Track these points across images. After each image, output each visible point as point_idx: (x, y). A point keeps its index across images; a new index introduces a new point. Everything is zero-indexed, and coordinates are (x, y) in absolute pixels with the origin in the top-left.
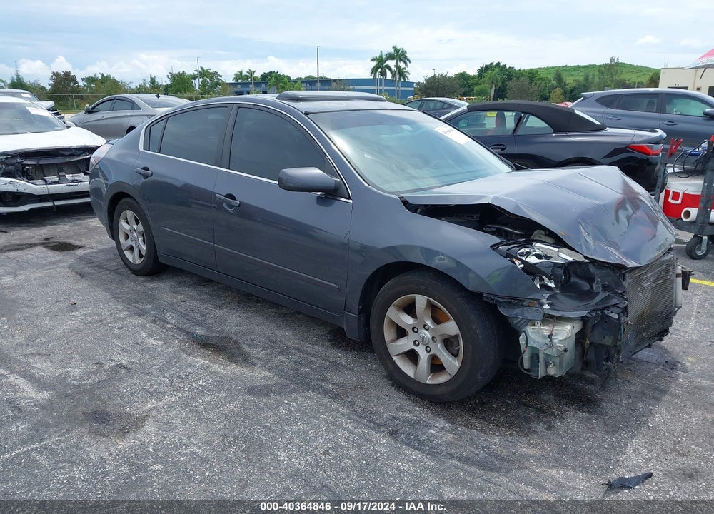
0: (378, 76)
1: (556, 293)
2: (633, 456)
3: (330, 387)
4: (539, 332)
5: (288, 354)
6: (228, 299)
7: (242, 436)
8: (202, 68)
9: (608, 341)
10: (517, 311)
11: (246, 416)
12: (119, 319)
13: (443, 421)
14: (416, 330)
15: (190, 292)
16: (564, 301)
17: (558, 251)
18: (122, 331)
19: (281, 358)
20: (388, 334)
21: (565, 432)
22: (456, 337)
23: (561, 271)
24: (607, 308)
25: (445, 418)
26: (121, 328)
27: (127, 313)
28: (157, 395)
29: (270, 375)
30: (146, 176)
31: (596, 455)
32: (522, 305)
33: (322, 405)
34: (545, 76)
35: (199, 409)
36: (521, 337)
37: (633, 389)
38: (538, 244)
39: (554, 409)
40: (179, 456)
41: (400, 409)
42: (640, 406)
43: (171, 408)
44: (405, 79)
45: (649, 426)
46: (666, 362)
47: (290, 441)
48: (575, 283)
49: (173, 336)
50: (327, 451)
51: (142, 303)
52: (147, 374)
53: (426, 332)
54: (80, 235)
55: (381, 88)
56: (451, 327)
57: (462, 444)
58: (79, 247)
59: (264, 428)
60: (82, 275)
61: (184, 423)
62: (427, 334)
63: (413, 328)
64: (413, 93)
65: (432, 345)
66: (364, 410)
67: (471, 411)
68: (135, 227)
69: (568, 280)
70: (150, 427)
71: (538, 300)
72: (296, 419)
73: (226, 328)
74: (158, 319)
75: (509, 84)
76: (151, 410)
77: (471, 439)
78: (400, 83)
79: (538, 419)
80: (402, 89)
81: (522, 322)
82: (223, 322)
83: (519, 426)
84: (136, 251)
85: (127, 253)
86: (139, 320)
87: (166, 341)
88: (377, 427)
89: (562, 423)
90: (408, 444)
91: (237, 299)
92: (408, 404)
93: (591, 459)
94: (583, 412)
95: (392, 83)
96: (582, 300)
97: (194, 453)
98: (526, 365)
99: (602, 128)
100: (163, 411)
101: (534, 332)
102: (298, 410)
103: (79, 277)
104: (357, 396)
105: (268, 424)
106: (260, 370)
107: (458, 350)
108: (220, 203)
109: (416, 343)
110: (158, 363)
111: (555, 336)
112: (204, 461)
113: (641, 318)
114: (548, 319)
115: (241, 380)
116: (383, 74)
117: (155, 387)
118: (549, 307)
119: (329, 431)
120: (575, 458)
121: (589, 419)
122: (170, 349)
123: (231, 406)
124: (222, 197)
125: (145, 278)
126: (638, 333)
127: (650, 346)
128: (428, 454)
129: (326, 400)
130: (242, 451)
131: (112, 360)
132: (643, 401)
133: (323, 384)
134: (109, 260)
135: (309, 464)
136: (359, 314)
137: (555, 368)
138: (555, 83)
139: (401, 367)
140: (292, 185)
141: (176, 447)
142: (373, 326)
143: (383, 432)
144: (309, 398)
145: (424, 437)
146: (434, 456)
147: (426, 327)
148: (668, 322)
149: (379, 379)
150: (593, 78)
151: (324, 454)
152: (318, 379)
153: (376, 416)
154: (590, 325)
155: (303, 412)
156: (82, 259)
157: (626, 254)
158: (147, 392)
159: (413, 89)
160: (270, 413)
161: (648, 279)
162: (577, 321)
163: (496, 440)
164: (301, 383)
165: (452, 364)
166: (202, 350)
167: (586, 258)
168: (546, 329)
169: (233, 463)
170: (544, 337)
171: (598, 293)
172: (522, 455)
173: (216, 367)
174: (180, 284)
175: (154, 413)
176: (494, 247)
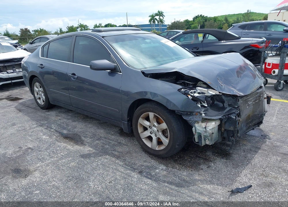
0: (152, 23)
1: (208, 109)
2: (244, 178)
3: (116, 153)
4: (201, 126)
5: (100, 140)
6: (79, 118)
7: (76, 176)
8: (80, 24)
9: (232, 128)
10: (191, 117)
11: (79, 168)
12: (32, 128)
13: (163, 166)
14: (151, 127)
15: (63, 115)
16: (211, 112)
17: (208, 90)
18: (33, 133)
19: (97, 142)
20: (140, 130)
21: (215, 168)
22: (166, 129)
23: (209, 99)
24: (231, 114)
25: (164, 164)
26: (33, 132)
27: (36, 125)
28: (42, 160)
29: (91, 149)
30: (42, 68)
31: (228, 178)
32: (192, 115)
33: (112, 161)
34: (221, 19)
35: (59, 165)
36: (193, 128)
37: (246, 148)
38: (199, 88)
39: (211, 158)
40: (47, 187)
41: (145, 162)
42: (249, 155)
43: (48, 165)
44: (163, 24)
45: (252, 164)
46: (262, 135)
47: (95, 178)
48: (217, 104)
49: (54, 134)
50: (111, 181)
51: (43, 121)
52: (40, 151)
53: (155, 128)
54: (22, 94)
55: (153, 28)
56: (164, 126)
57: (170, 176)
58: (21, 99)
59: (85, 172)
60: (20, 111)
61: (52, 172)
62: (155, 129)
63: (150, 127)
64: (167, 29)
65: (157, 133)
66: (129, 162)
67: (175, 161)
68: (40, 89)
69: (213, 103)
70: (37, 174)
71: (199, 112)
72: (100, 168)
73: (76, 130)
74: (49, 128)
75: (206, 23)
76: (39, 167)
77: (174, 174)
78: (161, 25)
79: (204, 163)
80: (162, 27)
81: (193, 122)
82: (75, 127)
83: (195, 166)
84: (41, 99)
85: (38, 100)
86: (40, 128)
87: (50, 137)
88: (134, 170)
89: (214, 164)
90: (146, 177)
91: (82, 117)
92: (149, 159)
93: (225, 180)
94: (224, 159)
95: (158, 25)
96: (219, 111)
97: (54, 185)
98: (197, 140)
99: (239, 38)
100: (44, 167)
101: (199, 126)
102: (101, 164)
103: (18, 111)
104: (127, 157)
105: (88, 171)
106: (87, 147)
107: (168, 135)
108: (70, 77)
109: (151, 133)
110: (45, 146)
111: (208, 127)
112: (58, 188)
113: (249, 117)
114: (205, 120)
115: (79, 152)
116: (154, 22)
117: (42, 157)
118: (204, 115)
119: (113, 172)
120: (218, 180)
121: (226, 162)
122: (51, 140)
123: (73, 164)
124: (70, 75)
125: (46, 110)
126: (247, 124)
127: (253, 129)
128: (155, 181)
129: (114, 159)
130: (75, 183)
131: (26, 146)
132: (250, 153)
133: (114, 152)
134: (32, 104)
135: (102, 188)
136: (128, 122)
137: (209, 141)
138: (224, 21)
139: (146, 143)
140: (95, 68)
141: (47, 182)
142: (134, 127)
143: (136, 172)
144: (107, 159)
145: (153, 173)
146: (157, 182)
147: (155, 126)
148: (261, 118)
149: (138, 149)
150: (241, 19)
151: (109, 183)
152: (112, 150)
153: (134, 165)
154: (223, 122)
155: (103, 165)
156: (21, 104)
157: (240, 90)
158: (39, 159)
159: (166, 27)
160: (89, 166)
161: (250, 101)
162: (218, 120)
163: (185, 174)
164: (104, 152)
165: (165, 141)
166: (65, 140)
167: (219, 93)
168: (204, 125)
169: (70, 188)
170: (203, 128)
171: (227, 108)
172: (195, 180)
173: (69, 147)
174: (60, 112)
175: (40, 168)
176: (179, 90)
